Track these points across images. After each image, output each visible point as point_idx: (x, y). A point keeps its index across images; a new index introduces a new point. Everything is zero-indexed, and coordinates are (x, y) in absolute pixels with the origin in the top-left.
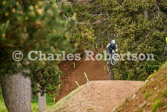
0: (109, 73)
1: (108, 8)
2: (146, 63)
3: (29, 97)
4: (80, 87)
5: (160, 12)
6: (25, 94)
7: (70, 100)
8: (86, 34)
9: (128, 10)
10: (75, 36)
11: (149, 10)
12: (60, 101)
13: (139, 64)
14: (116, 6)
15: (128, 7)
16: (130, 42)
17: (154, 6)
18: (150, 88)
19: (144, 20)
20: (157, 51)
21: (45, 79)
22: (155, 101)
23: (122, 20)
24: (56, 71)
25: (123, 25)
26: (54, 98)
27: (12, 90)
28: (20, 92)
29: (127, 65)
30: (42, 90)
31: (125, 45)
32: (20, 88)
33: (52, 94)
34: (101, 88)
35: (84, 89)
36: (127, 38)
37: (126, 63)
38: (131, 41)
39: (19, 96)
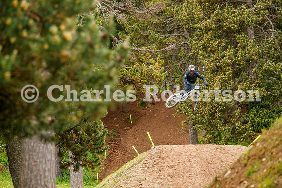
0: (190, 132)
1: (188, 23)
2: (251, 115)
3: (53, 175)
4: (140, 156)
5: (275, 29)
6: (46, 169)
7: (124, 177)
8: (150, 67)
9: (221, 27)
10: (131, 71)
11: (255, 27)
12: (106, 179)
13: (240, 117)
14: (200, 20)
15: (221, 22)
16: (225, 81)
17: (264, 20)
18: (255, 159)
19: (248, 44)
20: (271, 95)
21: (80, 144)
22: (263, 180)
23: (212, 44)
24: (99, 129)
25: (213, 52)
26: (96, 174)
27: (24, 162)
28: (38, 166)
29: (220, 118)
30: (75, 161)
31: (215, 85)
32: (37, 159)
33: (93, 168)
34: (175, 157)
35: (147, 159)
36: (219, 74)
37: (218, 115)
38: (227, 78)
39: (35, 173)
